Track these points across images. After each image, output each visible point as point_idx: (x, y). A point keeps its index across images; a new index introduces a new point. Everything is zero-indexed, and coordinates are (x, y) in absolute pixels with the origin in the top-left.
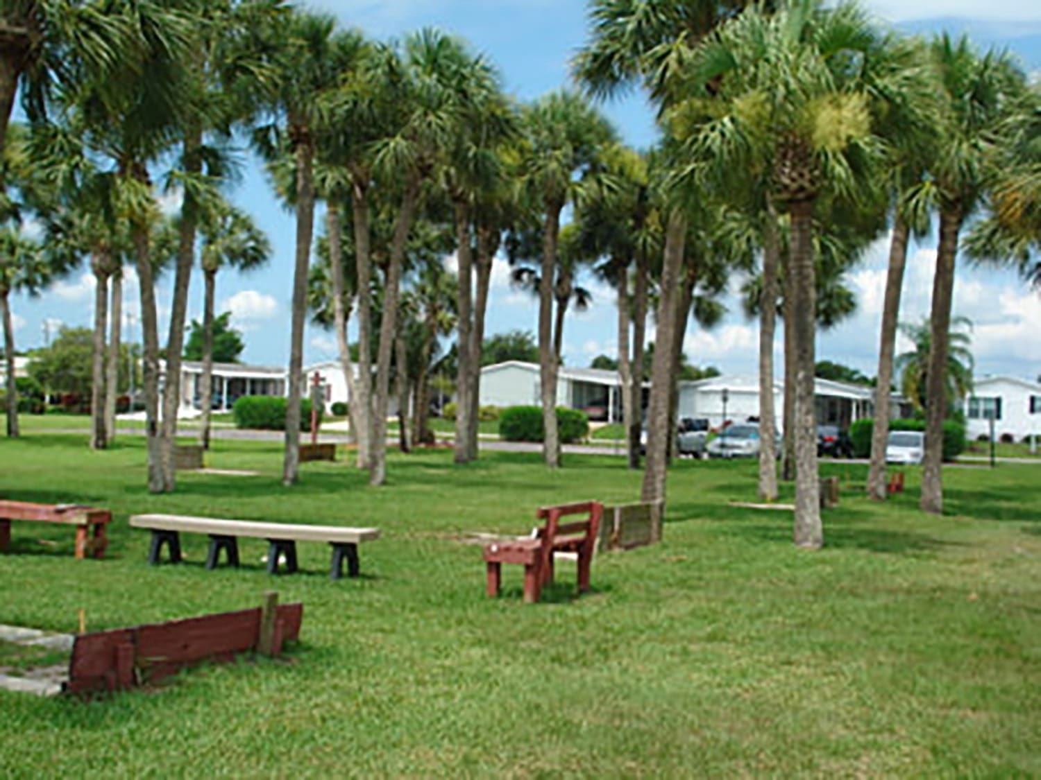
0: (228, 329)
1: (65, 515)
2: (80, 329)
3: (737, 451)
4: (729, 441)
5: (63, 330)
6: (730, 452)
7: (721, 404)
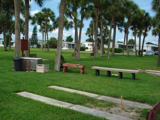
0: (71, 37)
1: (79, 66)
2: (53, 37)
3: (149, 55)
4: (148, 53)
5: (51, 37)
6: (148, 55)
7: (147, 48)
